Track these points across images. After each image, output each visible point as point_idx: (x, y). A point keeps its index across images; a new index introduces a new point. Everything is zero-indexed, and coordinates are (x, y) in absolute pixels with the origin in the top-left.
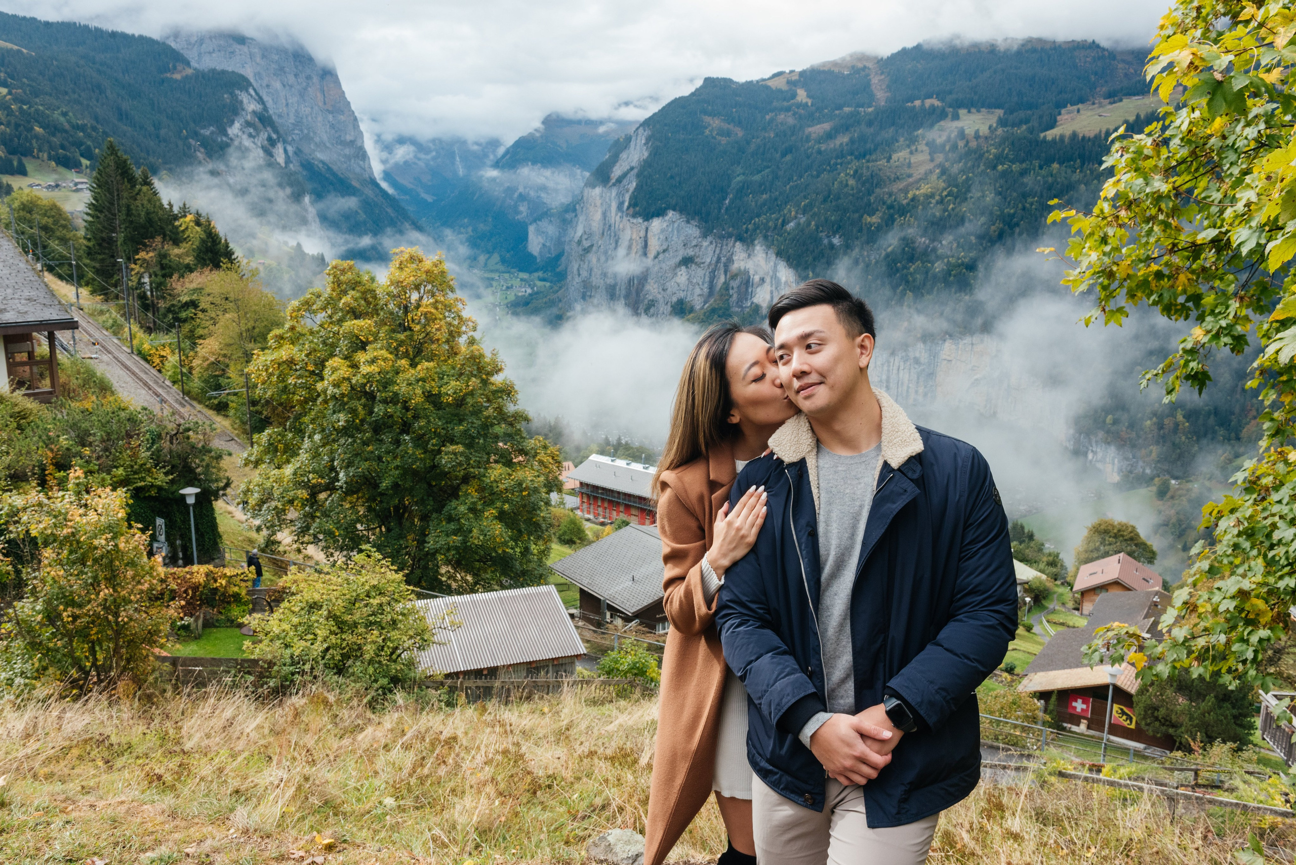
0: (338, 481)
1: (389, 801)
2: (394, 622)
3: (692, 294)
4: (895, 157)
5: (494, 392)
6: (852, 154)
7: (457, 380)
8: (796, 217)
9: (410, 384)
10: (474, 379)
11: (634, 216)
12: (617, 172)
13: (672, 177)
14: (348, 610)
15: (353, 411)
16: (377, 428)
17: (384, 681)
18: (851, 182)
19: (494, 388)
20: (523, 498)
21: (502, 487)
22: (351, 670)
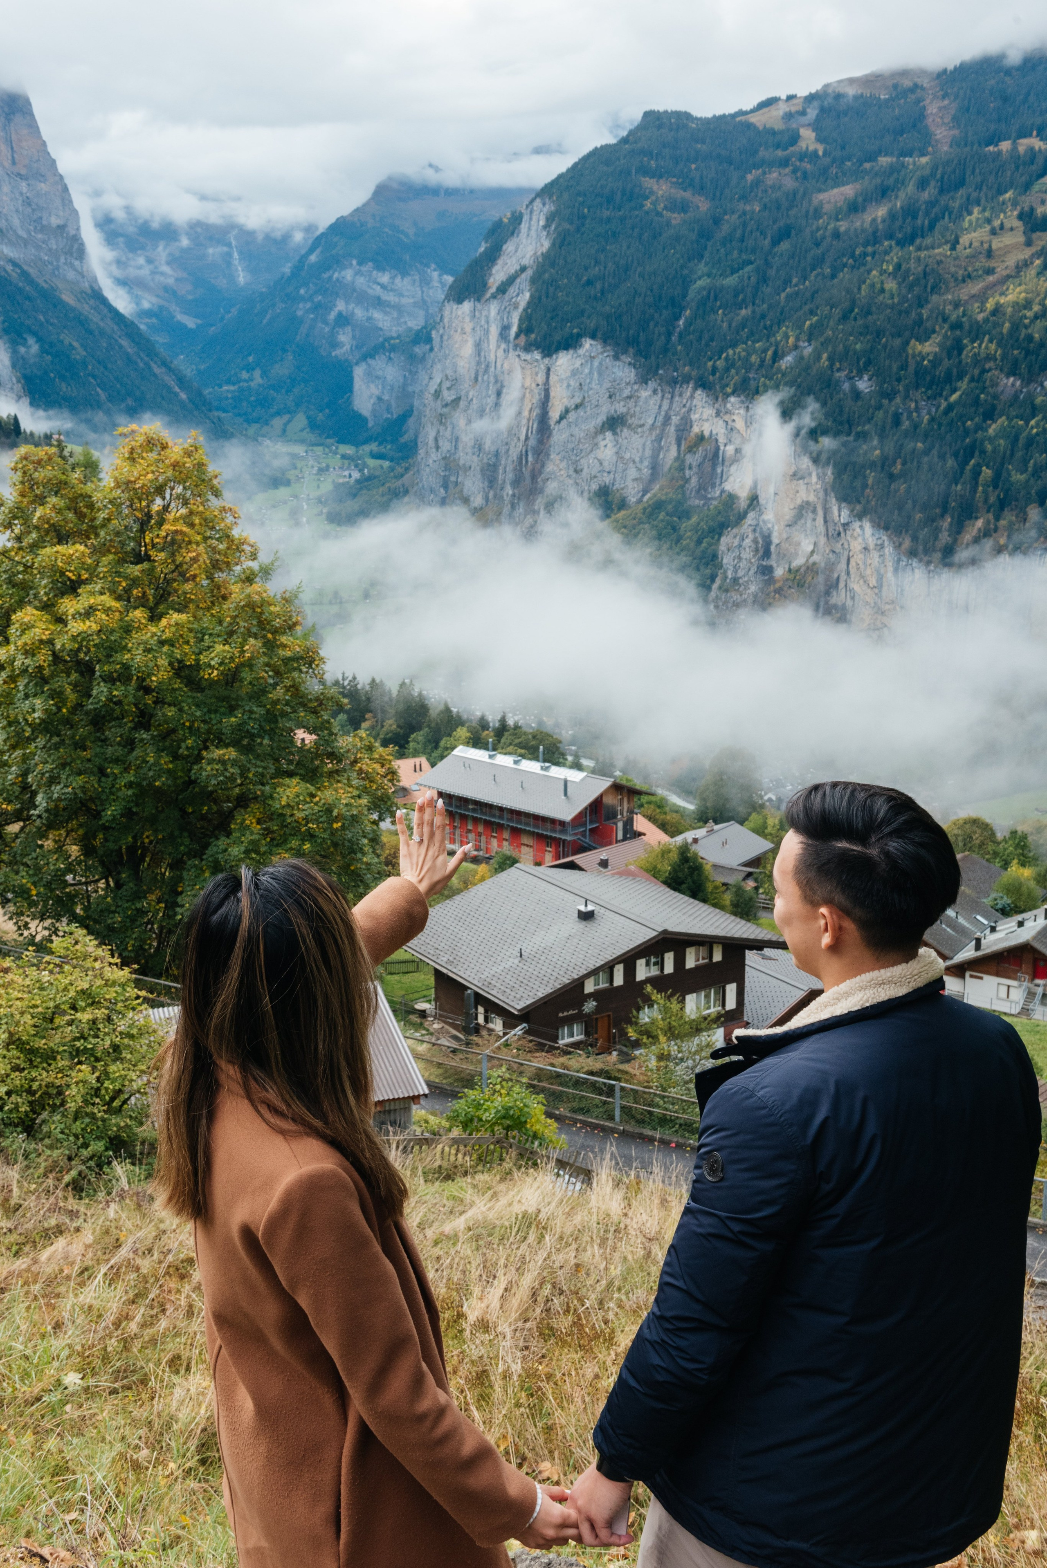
0: (35, 807)
1: (72, 1379)
2: (116, 1048)
3: (624, 478)
4: (964, 240)
5: (286, 661)
6: (890, 237)
7: (226, 642)
8: (796, 347)
9: (148, 651)
10: (252, 641)
11: (527, 349)
12: (498, 275)
13: (589, 283)
14: (40, 1032)
15: (57, 695)
16: (99, 720)
17: (97, 1146)
18: (891, 285)
19: (289, 654)
20: (333, 833)
21: (299, 815)
22: (45, 1129)
